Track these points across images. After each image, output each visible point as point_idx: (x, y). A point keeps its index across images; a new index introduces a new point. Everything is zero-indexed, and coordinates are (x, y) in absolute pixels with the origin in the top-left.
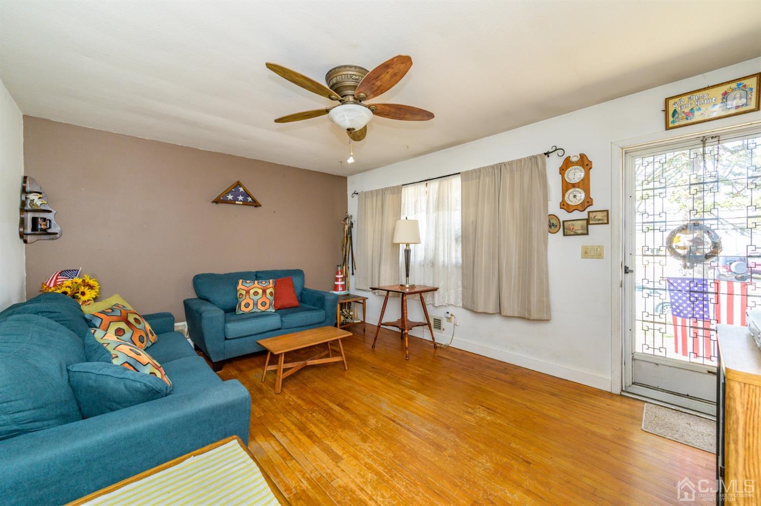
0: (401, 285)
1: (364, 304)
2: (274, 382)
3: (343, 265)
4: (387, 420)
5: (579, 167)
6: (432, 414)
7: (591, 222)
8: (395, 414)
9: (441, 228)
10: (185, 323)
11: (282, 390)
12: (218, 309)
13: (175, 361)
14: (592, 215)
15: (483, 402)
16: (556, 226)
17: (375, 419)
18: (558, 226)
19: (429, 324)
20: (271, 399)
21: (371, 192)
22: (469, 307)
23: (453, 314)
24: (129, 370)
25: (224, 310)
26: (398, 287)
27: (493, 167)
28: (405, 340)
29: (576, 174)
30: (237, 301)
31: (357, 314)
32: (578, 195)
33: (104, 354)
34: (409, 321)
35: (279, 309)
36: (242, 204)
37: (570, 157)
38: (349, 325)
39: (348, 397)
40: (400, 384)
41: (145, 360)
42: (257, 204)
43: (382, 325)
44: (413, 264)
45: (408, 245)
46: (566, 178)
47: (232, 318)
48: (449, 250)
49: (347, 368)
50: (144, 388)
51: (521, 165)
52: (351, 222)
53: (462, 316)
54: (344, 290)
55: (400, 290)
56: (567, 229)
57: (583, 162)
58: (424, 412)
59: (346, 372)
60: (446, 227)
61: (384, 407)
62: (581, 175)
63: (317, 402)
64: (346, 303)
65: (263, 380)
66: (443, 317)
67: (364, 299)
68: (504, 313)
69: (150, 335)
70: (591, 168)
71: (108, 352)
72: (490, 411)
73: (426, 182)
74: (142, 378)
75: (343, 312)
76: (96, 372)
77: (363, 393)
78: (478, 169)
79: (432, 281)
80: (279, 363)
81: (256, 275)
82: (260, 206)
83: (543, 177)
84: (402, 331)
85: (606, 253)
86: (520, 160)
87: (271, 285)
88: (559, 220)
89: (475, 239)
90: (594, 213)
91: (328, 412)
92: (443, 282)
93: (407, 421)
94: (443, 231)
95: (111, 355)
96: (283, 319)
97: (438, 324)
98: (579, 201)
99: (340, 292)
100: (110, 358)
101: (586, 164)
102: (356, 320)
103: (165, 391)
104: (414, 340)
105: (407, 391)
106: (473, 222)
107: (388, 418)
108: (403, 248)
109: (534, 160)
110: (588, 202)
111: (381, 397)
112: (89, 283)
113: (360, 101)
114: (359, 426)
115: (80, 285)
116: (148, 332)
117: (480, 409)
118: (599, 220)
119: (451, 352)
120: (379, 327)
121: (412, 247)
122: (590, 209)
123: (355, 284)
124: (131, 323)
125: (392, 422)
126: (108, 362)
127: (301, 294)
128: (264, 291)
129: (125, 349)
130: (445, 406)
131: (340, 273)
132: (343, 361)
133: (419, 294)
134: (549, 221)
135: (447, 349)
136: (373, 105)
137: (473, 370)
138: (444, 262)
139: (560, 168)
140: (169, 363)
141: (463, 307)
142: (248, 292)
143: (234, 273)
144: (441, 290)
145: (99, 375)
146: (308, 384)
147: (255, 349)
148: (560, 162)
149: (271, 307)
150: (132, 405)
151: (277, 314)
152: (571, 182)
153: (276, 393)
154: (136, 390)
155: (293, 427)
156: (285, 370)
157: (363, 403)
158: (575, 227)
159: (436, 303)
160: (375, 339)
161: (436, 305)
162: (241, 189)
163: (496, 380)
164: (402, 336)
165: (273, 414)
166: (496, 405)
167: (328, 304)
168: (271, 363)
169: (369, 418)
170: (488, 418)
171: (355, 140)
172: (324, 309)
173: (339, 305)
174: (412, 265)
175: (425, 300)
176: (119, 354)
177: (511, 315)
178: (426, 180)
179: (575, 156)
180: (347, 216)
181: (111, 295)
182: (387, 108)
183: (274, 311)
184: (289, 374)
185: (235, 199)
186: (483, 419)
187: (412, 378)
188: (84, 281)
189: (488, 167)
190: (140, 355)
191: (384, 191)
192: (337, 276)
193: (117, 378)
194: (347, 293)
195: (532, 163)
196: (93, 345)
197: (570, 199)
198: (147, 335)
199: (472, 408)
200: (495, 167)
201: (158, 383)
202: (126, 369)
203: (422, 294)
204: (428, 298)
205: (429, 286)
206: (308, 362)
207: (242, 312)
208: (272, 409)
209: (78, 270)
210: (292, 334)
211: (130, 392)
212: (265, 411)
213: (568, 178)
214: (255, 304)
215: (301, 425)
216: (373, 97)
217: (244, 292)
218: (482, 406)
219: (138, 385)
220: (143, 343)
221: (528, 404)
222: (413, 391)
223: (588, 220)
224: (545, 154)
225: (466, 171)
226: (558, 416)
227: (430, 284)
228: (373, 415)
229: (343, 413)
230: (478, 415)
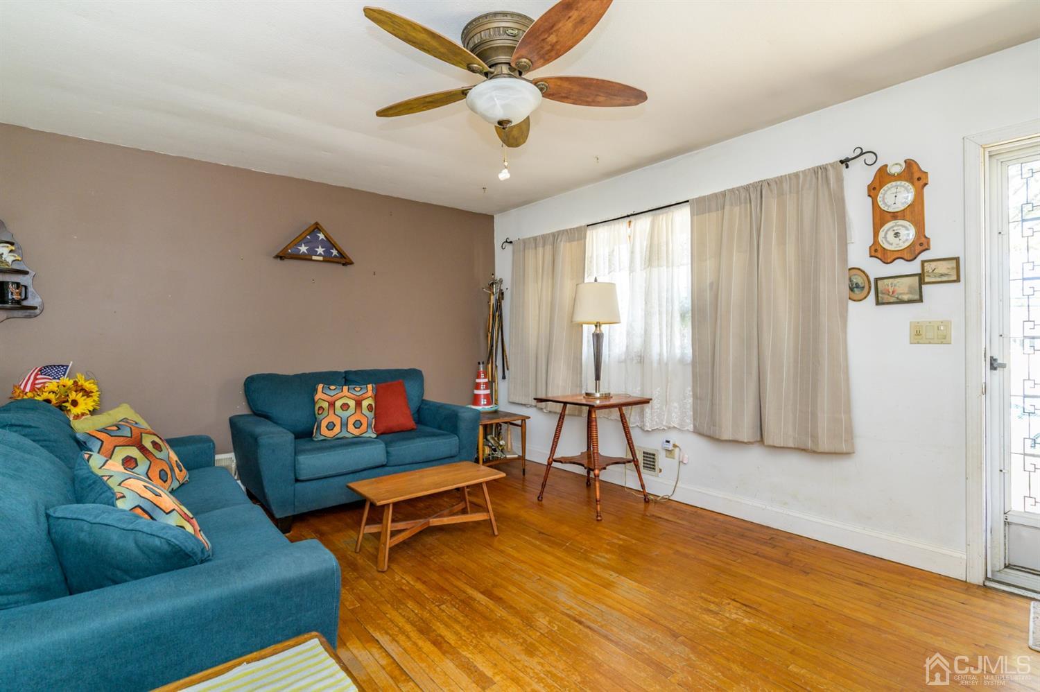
0: (587, 394)
1: (523, 427)
2: (375, 553)
3: (488, 363)
4: (568, 619)
5: (903, 183)
6: (647, 612)
7: (927, 279)
8: (582, 610)
9: (655, 296)
10: (232, 455)
11: (388, 566)
12: (285, 431)
13: (217, 512)
14: (928, 267)
15: (735, 594)
16: (863, 287)
17: (547, 618)
18: (867, 288)
19: (634, 461)
20: (371, 581)
21: (535, 239)
22: (705, 431)
23: (677, 444)
24: (141, 518)
25: (293, 433)
26: (582, 398)
27: (747, 188)
28: (595, 488)
29: (898, 196)
30: (314, 419)
31: (511, 445)
32: (903, 232)
33: (104, 492)
34: (601, 456)
35: (382, 434)
36: (323, 261)
37: (886, 166)
38: (498, 462)
39: (499, 580)
40: (587, 559)
41: (168, 505)
42: (348, 261)
43: (555, 461)
44: (607, 360)
45: (597, 325)
46: (880, 204)
47: (308, 447)
48: (669, 333)
49: (496, 533)
50: (166, 547)
51: (798, 184)
52: (501, 290)
53: (692, 448)
54: (489, 404)
55: (584, 402)
56: (883, 293)
57: (912, 173)
58: (630, 608)
59: (496, 539)
60: (664, 295)
61: (562, 597)
62: (907, 198)
63: (447, 586)
64: (492, 425)
65: (358, 550)
66: (659, 448)
67: (524, 419)
68: (768, 441)
69: (177, 470)
70: (926, 184)
71: (110, 488)
72: (748, 610)
73: (628, 219)
74: (164, 531)
75: (487, 440)
76: (90, 519)
77: (524, 574)
78: (721, 193)
79: (639, 388)
80: (384, 522)
81: (345, 377)
82: (352, 263)
83: (838, 204)
84: (589, 473)
85: (956, 334)
86: (796, 175)
87: (370, 393)
88: (867, 277)
89: (716, 313)
90: (933, 265)
91: (466, 604)
92: (658, 389)
93: (603, 623)
94: (660, 300)
95: (114, 494)
96: (390, 449)
97: (651, 461)
98: (904, 242)
99: (483, 407)
100: (113, 497)
101: (916, 176)
102: (509, 453)
103: (200, 555)
104: (611, 489)
105: (599, 572)
106: (711, 284)
107: (569, 616)
108: (589, 332)
109: (822, 173)
110: (921, 244)
111: (555, 582)
112: (84, 387)
113: (520, 74)
114: (519, 629)
115: (69, 389)
116: (174, 465)
117: (731, 606)
118: (942, 275)
119: (675, 510)
120: (549, 464)
121: (605, 329)
122: (925, 256)
123: (509, 395)
124: (147, 450)
125: (576, 624)
126: (109, 505)
127: (419, 410)
128: (359, 404)
129: (137, 485)
130: (669, 599)
131: (482, 375)
132: (490, 519)
133: (617, 409)
134: (850, 280)
135: (666, 503)
136: (542, 80)
137: (713, 539)
138: (660, 355)
139: (869, 186)
140: (206, 515)
141: (694, 432)
142: (332, 404)
143: (310, 373)
144: (655, 403)
145: (94, 523)
146: (432, 558)
147: (343, 500)
148: (869, 175)
149: (370, 431)
150: (147, 576)
151: (380, 441)
152: (891, 210)
153: (379, 572)
154: (153, 551)
155: (408, 627)
156: (394, 533)
157: (526, 591)
158: (897, 288)
159: (648, 424)
160: (543, 486)
161: (646, 429)
162: (321, 236)
163: (756, 557)
164: (589, 483)
165: (375, 605)
166: (760, 600)
167: (462, 426)
168: (370, 521)
169: (536, 616)
170: (746, 621)
171: (509, 146)
172: (456, 434)
173: (481, 428)
174: (605, 361)
175: (627, 420)
176: (126, 492)
177: (782, 445)
178: (628, 216)
179: (896, 164)
180: (494, 279)
181: (117, 405)
182: (566, 85)
183: (374, 436)
184: (401, 540)
185: (312, 251)
186: (735, 622)
187: (608, 552)
188: (76, 383)
189: (738, 189)
190: (160, 496)
191: (555, 236)
192: (478, 381)
193: (124, 529)
194: (494, 409)
195: (818, 178)
196: (87, 478)
197: (888, 239)
198: (172, 470)
199: (717, 605)
200: (751, 189)
201: (189, 540)
202: (138, 517)
203: (624, 408)
204: (632, 415)
205: (635, 395)
206: (431, 520)
207: (322, 438)
208: (373, 596)
209: (67, 366)
210: (404, 473)
211: (143, 552)
212: (362, 600)
213: (885, 203)
214: (344, 425)
215: (422, 625)
216: (543, 65)
217: (325, 405)
218: (734, 600)
219: (157, 542)
220: (165, 482)
221: (817, 599)
222: (612, 573)
223: (921, 277)
224: (842, 162)
225: (699, 198)
226: (870, 620)
227: (636, 393)
228: (543, 611)
229: (492, 607)
230: (728, 615)
